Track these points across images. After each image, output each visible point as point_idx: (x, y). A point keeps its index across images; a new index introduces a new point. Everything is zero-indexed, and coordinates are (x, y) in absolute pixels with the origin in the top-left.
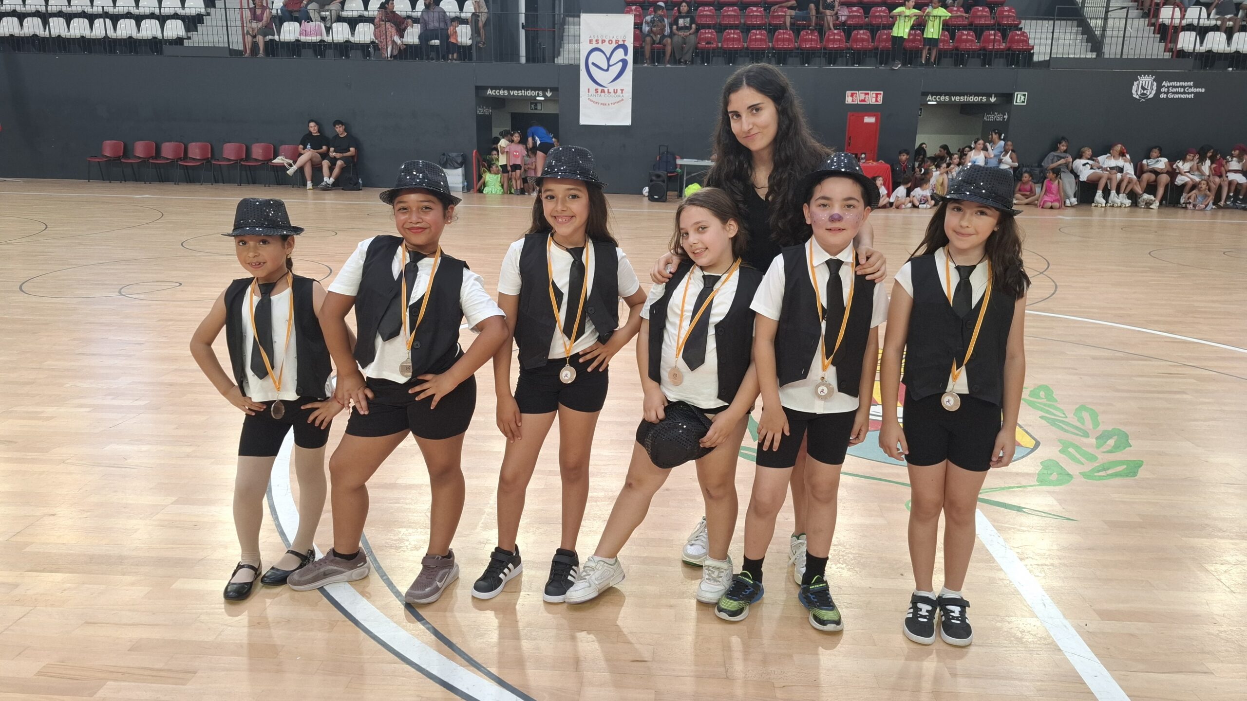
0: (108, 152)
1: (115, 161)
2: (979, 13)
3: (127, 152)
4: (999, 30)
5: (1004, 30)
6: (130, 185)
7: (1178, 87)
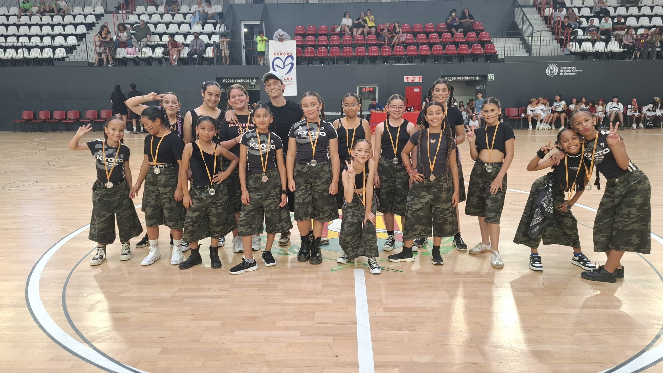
0: (25, 117)
1: (28, 121)
2: (471, 36)
3: (35, 116)
4: (481, 44)
5: (483, 44)
6: (37, 133)
7: (568, 69)
